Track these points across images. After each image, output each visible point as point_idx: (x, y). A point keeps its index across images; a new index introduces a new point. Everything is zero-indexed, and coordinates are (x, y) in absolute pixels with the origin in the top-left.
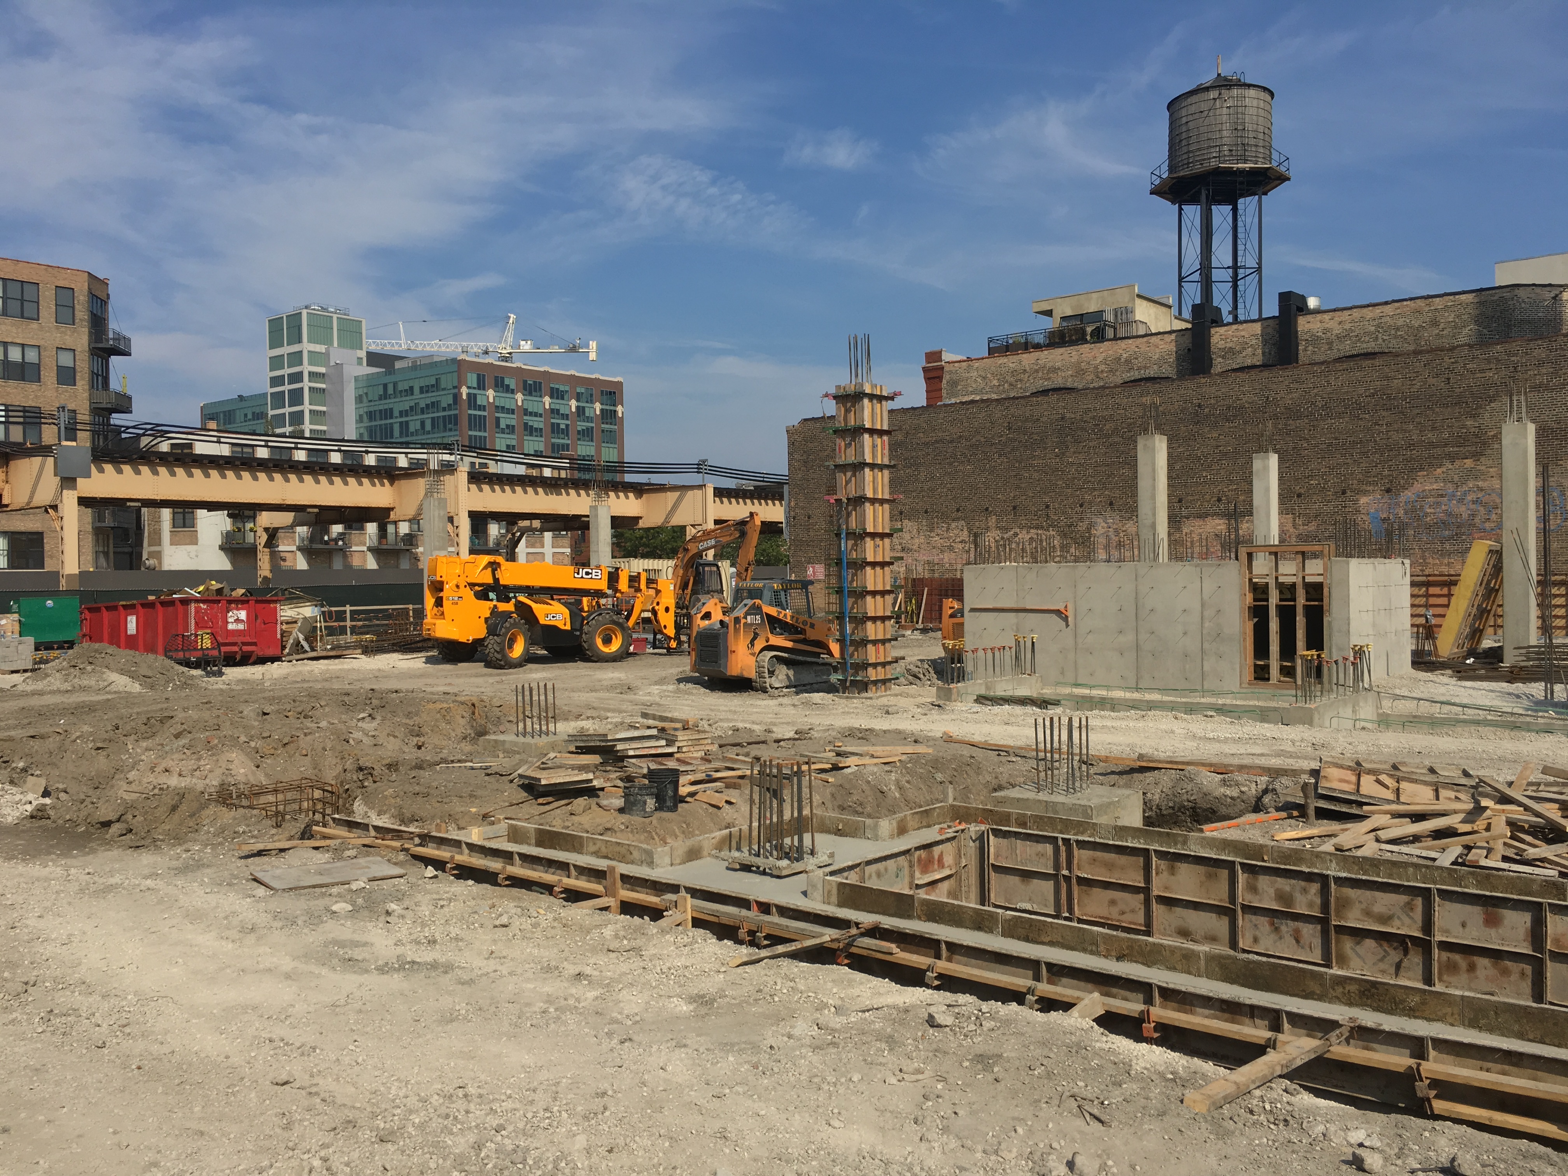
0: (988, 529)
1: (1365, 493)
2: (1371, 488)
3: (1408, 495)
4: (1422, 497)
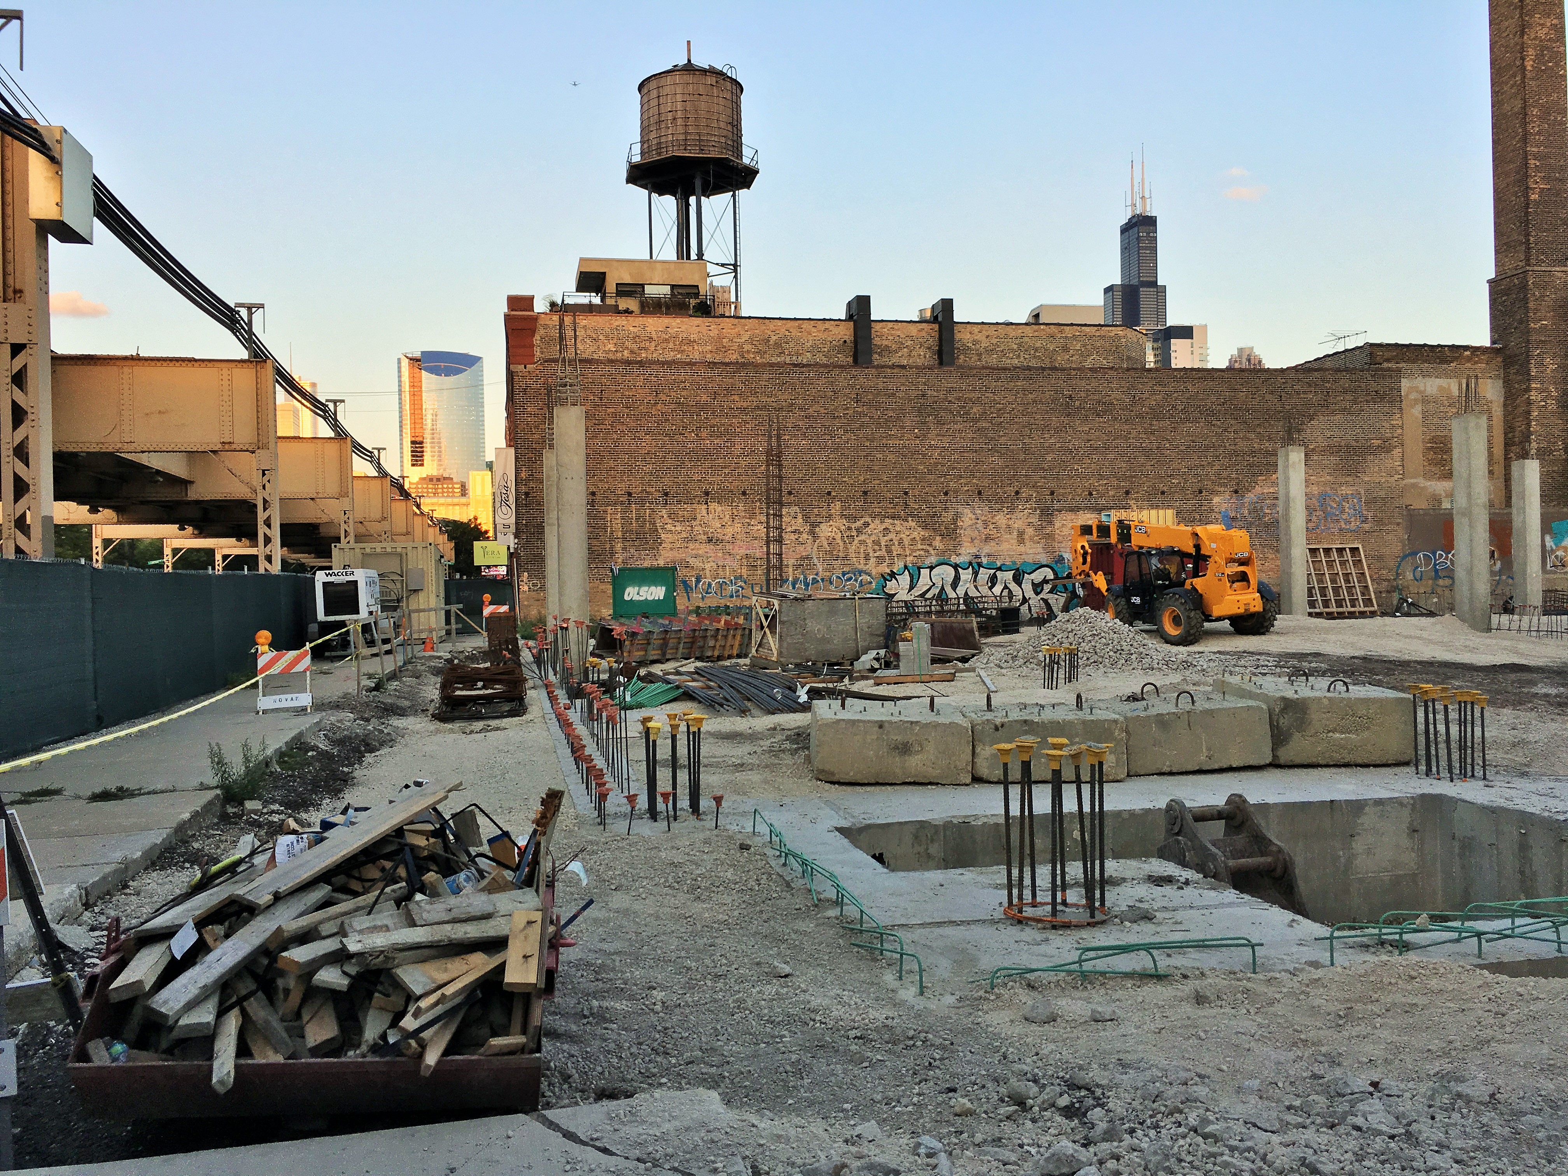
0: (830, 517)
1: (1217, 493)
2: (1222, 489)
3: (1250, 497)
4: (1262, 499)
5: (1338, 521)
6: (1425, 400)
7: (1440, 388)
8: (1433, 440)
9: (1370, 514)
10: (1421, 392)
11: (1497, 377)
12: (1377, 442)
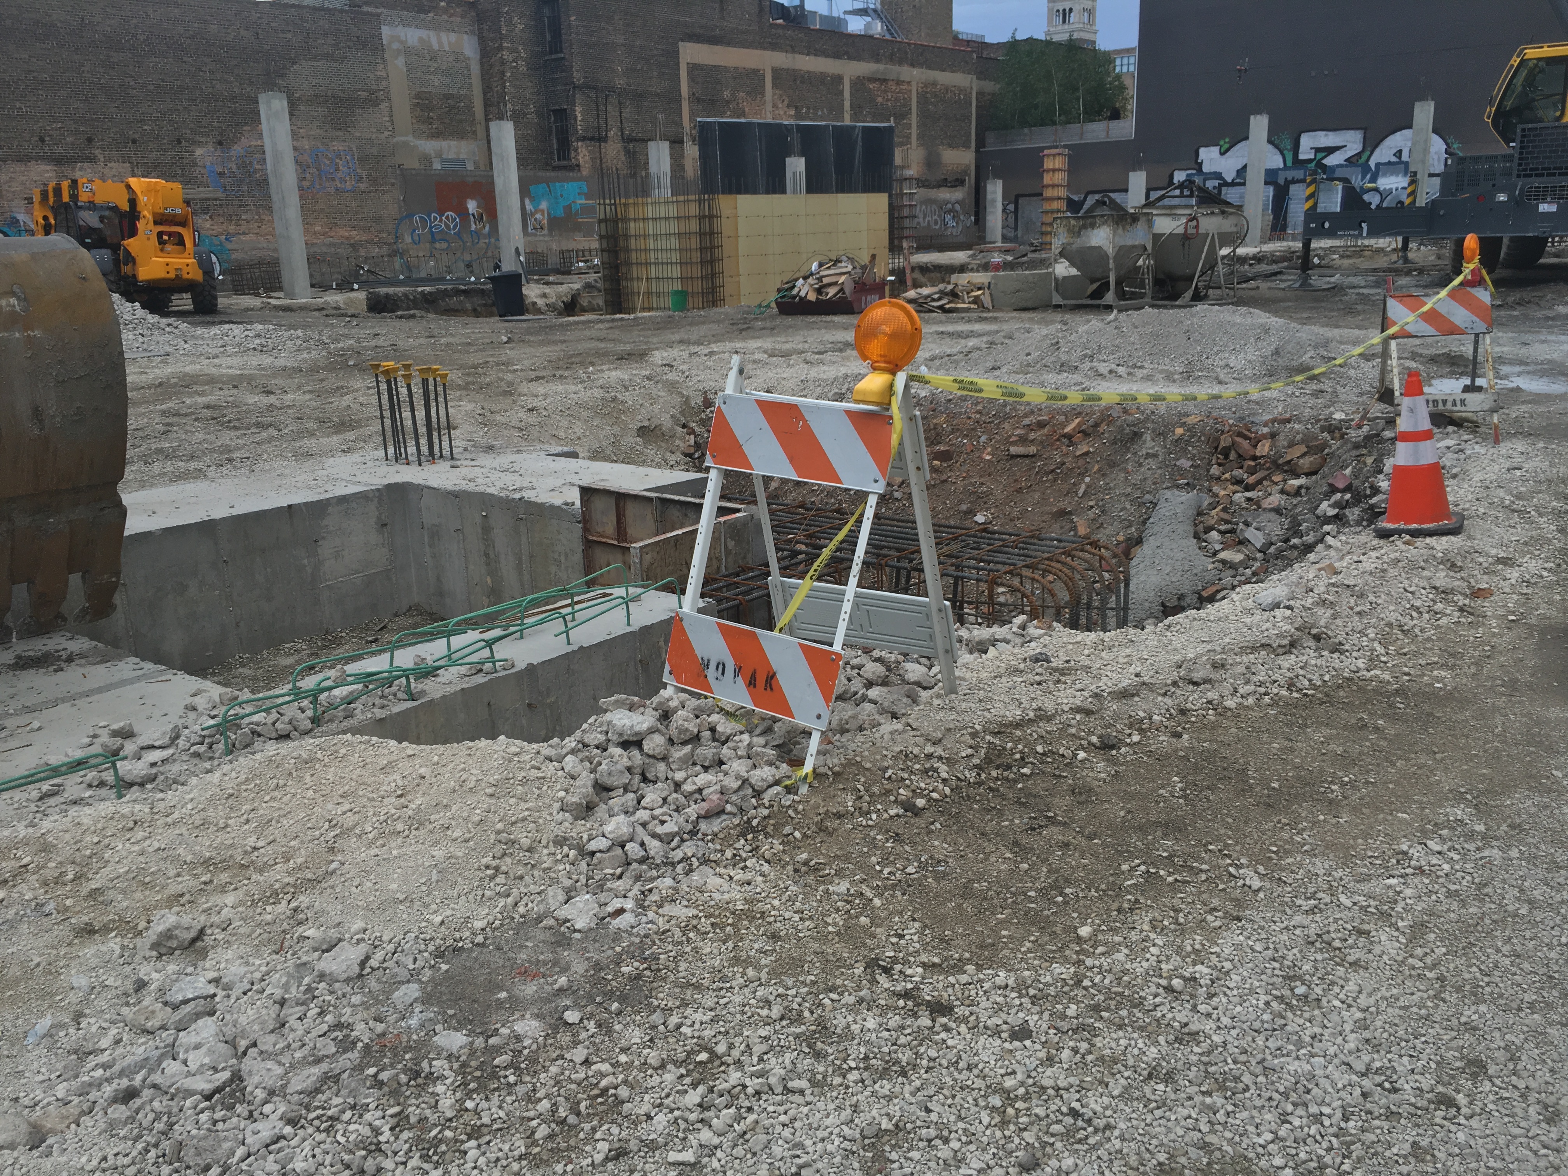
1: (199, 144)
2: (204, 139)
3: (237, 150)
4: (249, 152)
5: (333, 179)
6: (408, 51)
7: (421, 39)
8: (418, 96)
9: (364, 174)
10: (401, 42)
11: (472, 32)
12: (365, 94)
